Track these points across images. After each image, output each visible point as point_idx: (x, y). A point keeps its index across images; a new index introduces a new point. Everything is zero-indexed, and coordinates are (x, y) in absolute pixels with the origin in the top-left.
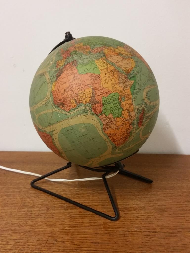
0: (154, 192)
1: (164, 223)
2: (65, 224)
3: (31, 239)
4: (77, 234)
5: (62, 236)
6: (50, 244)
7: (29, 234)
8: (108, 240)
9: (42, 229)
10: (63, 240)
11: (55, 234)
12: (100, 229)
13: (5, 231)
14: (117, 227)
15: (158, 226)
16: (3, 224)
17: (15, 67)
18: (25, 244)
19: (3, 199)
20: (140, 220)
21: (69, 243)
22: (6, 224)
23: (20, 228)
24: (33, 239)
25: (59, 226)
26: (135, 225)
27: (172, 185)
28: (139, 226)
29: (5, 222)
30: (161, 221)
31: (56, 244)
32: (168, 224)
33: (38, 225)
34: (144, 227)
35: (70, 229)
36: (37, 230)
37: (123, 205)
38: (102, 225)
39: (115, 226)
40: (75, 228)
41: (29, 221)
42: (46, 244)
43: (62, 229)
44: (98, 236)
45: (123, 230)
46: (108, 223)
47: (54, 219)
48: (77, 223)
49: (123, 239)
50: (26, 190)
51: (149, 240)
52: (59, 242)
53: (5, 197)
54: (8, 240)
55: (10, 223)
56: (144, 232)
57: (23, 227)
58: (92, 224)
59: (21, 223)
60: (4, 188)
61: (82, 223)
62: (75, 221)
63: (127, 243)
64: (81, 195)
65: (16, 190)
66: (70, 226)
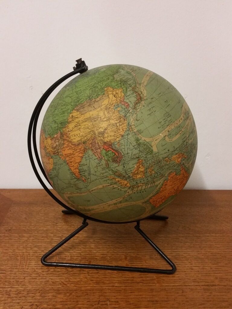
0: (203, 238)
1: (221, 274)
2: (114, 280)
3: (80, 300)
4: (130, 291)
5: (114, 294)
6: (103, 304)
7: (76, 294)
8: (166, 297)
9: (89, 288)
10: (117, 300)
11: (105, 293)
12: (154, 284)
13: (47, 292)
14: (172, 281)
15: (217, 278)
16: (43, 283)
18: (74, 306)
19: (34, 251)
20: (196, 273)
21: (124, 303)
22: (46, 283)
23: (63, 287)
24: (82, 300)
25: (108, 282)
26: (192, 279)
27: (221, 229)
28: (196, 279)
29: (44, 281)
30: (219, 272)
31: (110, 305)
32: (226, 275)
33: (83, 283)
34: (201, 280)
35: (120, 285)
36: (83, 288)
37: (173, 255)
38: (155, 279)
39: (170, 280)
40: (126, 285)
41: (71, 277)
42: (99, 305)
43: (111, 286)
44: (154, 293)
45: (180, 284)
46: (161, 277)
47: (100, 274)
48: (127, 279)
49: (182, 295)
50: (57, 239)
51: (210, 295)
52: (112, 302)
53: (36, 249)
54: (54, 303)
55: (50, 281)
56: (202, 285)
57: (67, 285)
58: (144, 279)
59: (62, 281)
60: (30, 237)
61: (132, 278)
62: (124, 276)
63: (188, 300)
64: (122, 243)
65: (46, 240)
66: (120, 282)
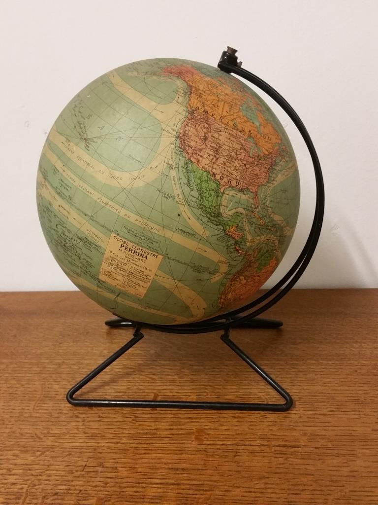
0: (303, 367)
1: (316, 428)
2: (123, 433)
3: (55, 463)
4: (143, 452)
5: (115, 456)
6: (90, 472)
7: (52, 453)
8: (202, 462)
9: (77, 444)
10: (116, 465)
11: (101, 453)
12: (189, 442)
13: (6, 448)
14: (222, 437)
15: (305, 434)
16: (5, 435)
17: (28, 125)
18: (42, 472)
19: (8, 386)
20: (269, 423)
21: (127, 471)
22: (9, 434)
23: (35, 441)
24: (59, 463)
25: (111, 436)
26: (259, 434)
27: (341, 352)
28: (266, 435)
29: (7, 432)
30: (312, 424)
31: (102, 472)
32: (325, 430)
33: (70, 436)
34: (275, 437)
35: (131, 442)
36: (66, 445)
37: (240, 393)
38: (194, 433)
39: (219, 434)
40: (140, 441)
41: (53, 427)
42: (83, 473)
43: (115, 443)
44: (183, 456)
45: (234, 442)
46: (206, 429)
47: (102, 423)
48: (146, 431)
49: (232, 461)
50: (53, 368)
51: (283, 464)
52: (108, 468)
53: (13, 382)
54: (11, 466)
55: (17, 432)
56: (275, 446)
57: (42, 439)
58: (175, 432)
59: (38, 432)
60: (11, 363)
61: (155, 431)
62: (141, 427)
63: (240, 469)
64: (158, 375)
65: (35, 369)
66: (131, 437)
